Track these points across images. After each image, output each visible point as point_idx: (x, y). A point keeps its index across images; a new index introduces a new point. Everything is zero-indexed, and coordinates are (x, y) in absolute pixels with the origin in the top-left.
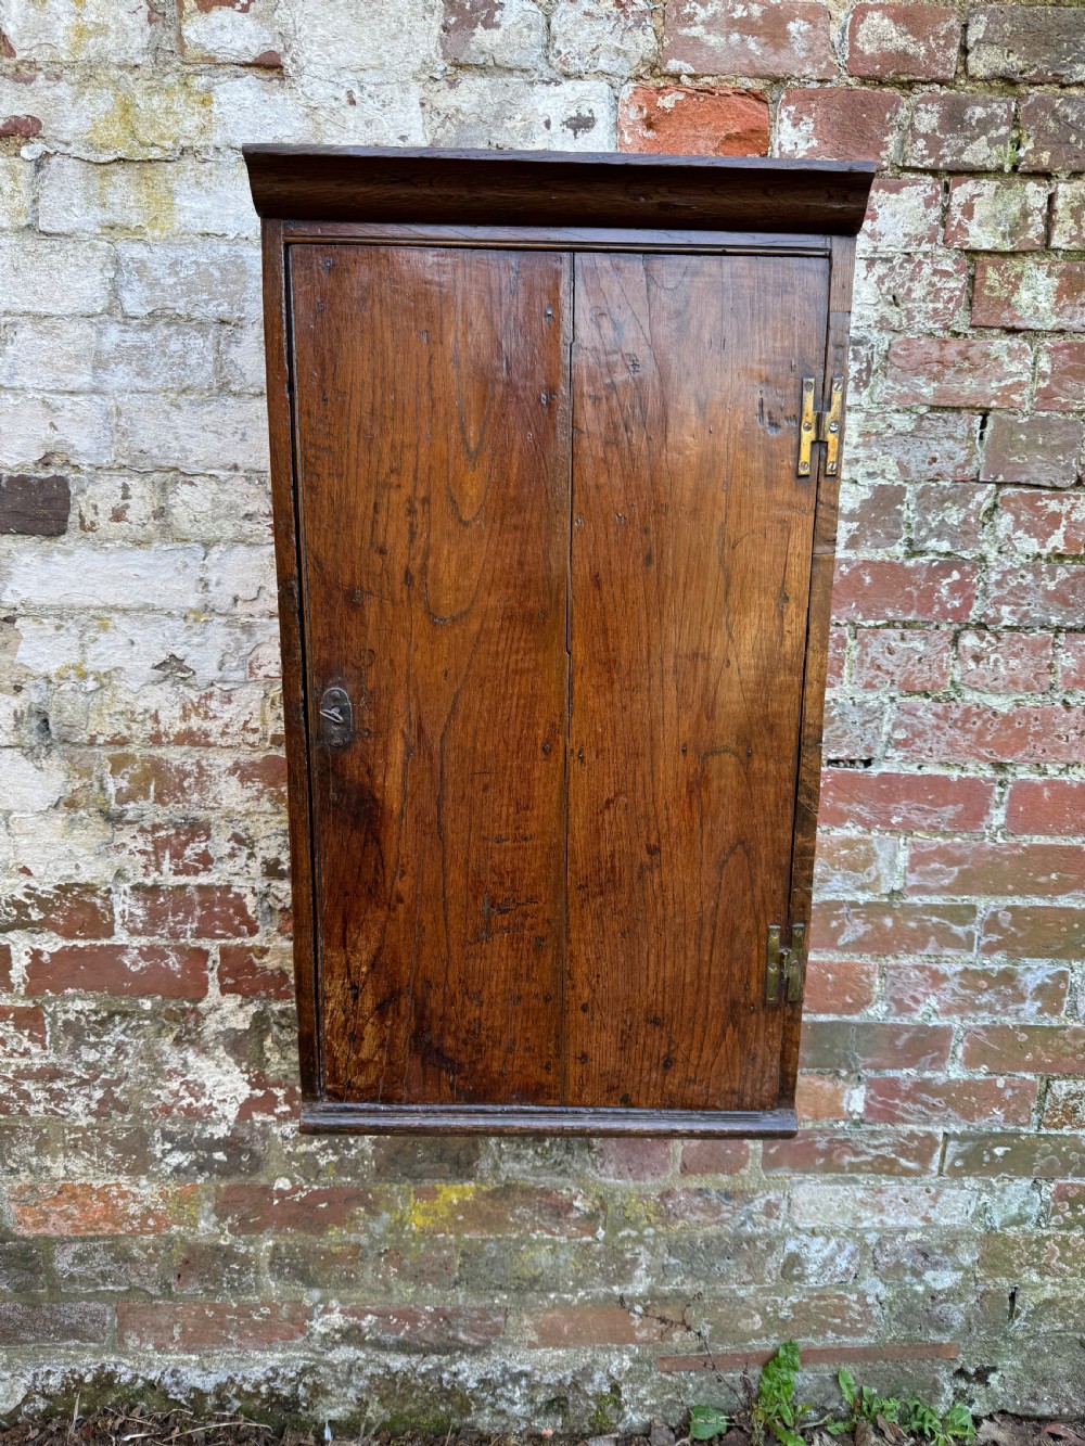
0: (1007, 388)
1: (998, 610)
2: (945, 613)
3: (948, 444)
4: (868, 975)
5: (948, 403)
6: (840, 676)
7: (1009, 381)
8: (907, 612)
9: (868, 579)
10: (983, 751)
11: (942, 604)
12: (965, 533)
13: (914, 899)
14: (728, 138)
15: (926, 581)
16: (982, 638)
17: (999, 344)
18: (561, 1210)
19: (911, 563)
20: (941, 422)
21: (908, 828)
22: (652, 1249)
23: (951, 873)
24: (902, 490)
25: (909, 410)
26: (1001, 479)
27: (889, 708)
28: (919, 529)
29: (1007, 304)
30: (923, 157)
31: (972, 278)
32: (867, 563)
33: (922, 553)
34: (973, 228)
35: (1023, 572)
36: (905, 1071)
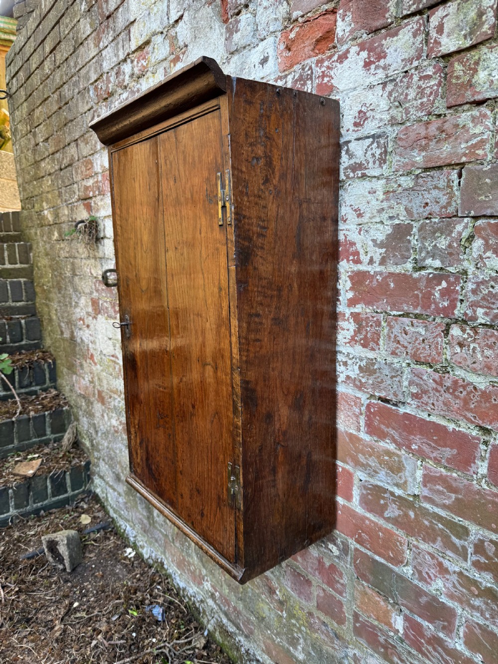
0: (474, 146)
1: (475, 312)
2: (438, 311)
3: (435, 193)
4: (401, 543)
5: (433, 165)
6: (378, 344)
7: (474, 141)
8: (415, 307)
9: (392, 285)
10: (469, 415)
11: (436, 304)
12: (451, 254)
13: (427, 506)
14: (318, 41)
15: (426, 287)
16: (464, 331)
17: (465, 117)
18: (272, 591)
19: (416, 275)
20: (430, 179)
21: (421, 455)
22: (305, 640)
23: (450, 497)
24: (410, 227)
25: (409, 174)
26: (473, 213)
27: (407, 370)
28: (421, 252)
29: (470, 85)
30: (410, 6)
31: (446, 74)
32: (391, 274)
33: (423, 268)
34: (444, 40)
35: (492, 283)
36: (427, 623)
